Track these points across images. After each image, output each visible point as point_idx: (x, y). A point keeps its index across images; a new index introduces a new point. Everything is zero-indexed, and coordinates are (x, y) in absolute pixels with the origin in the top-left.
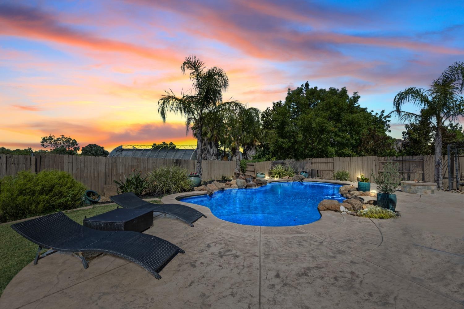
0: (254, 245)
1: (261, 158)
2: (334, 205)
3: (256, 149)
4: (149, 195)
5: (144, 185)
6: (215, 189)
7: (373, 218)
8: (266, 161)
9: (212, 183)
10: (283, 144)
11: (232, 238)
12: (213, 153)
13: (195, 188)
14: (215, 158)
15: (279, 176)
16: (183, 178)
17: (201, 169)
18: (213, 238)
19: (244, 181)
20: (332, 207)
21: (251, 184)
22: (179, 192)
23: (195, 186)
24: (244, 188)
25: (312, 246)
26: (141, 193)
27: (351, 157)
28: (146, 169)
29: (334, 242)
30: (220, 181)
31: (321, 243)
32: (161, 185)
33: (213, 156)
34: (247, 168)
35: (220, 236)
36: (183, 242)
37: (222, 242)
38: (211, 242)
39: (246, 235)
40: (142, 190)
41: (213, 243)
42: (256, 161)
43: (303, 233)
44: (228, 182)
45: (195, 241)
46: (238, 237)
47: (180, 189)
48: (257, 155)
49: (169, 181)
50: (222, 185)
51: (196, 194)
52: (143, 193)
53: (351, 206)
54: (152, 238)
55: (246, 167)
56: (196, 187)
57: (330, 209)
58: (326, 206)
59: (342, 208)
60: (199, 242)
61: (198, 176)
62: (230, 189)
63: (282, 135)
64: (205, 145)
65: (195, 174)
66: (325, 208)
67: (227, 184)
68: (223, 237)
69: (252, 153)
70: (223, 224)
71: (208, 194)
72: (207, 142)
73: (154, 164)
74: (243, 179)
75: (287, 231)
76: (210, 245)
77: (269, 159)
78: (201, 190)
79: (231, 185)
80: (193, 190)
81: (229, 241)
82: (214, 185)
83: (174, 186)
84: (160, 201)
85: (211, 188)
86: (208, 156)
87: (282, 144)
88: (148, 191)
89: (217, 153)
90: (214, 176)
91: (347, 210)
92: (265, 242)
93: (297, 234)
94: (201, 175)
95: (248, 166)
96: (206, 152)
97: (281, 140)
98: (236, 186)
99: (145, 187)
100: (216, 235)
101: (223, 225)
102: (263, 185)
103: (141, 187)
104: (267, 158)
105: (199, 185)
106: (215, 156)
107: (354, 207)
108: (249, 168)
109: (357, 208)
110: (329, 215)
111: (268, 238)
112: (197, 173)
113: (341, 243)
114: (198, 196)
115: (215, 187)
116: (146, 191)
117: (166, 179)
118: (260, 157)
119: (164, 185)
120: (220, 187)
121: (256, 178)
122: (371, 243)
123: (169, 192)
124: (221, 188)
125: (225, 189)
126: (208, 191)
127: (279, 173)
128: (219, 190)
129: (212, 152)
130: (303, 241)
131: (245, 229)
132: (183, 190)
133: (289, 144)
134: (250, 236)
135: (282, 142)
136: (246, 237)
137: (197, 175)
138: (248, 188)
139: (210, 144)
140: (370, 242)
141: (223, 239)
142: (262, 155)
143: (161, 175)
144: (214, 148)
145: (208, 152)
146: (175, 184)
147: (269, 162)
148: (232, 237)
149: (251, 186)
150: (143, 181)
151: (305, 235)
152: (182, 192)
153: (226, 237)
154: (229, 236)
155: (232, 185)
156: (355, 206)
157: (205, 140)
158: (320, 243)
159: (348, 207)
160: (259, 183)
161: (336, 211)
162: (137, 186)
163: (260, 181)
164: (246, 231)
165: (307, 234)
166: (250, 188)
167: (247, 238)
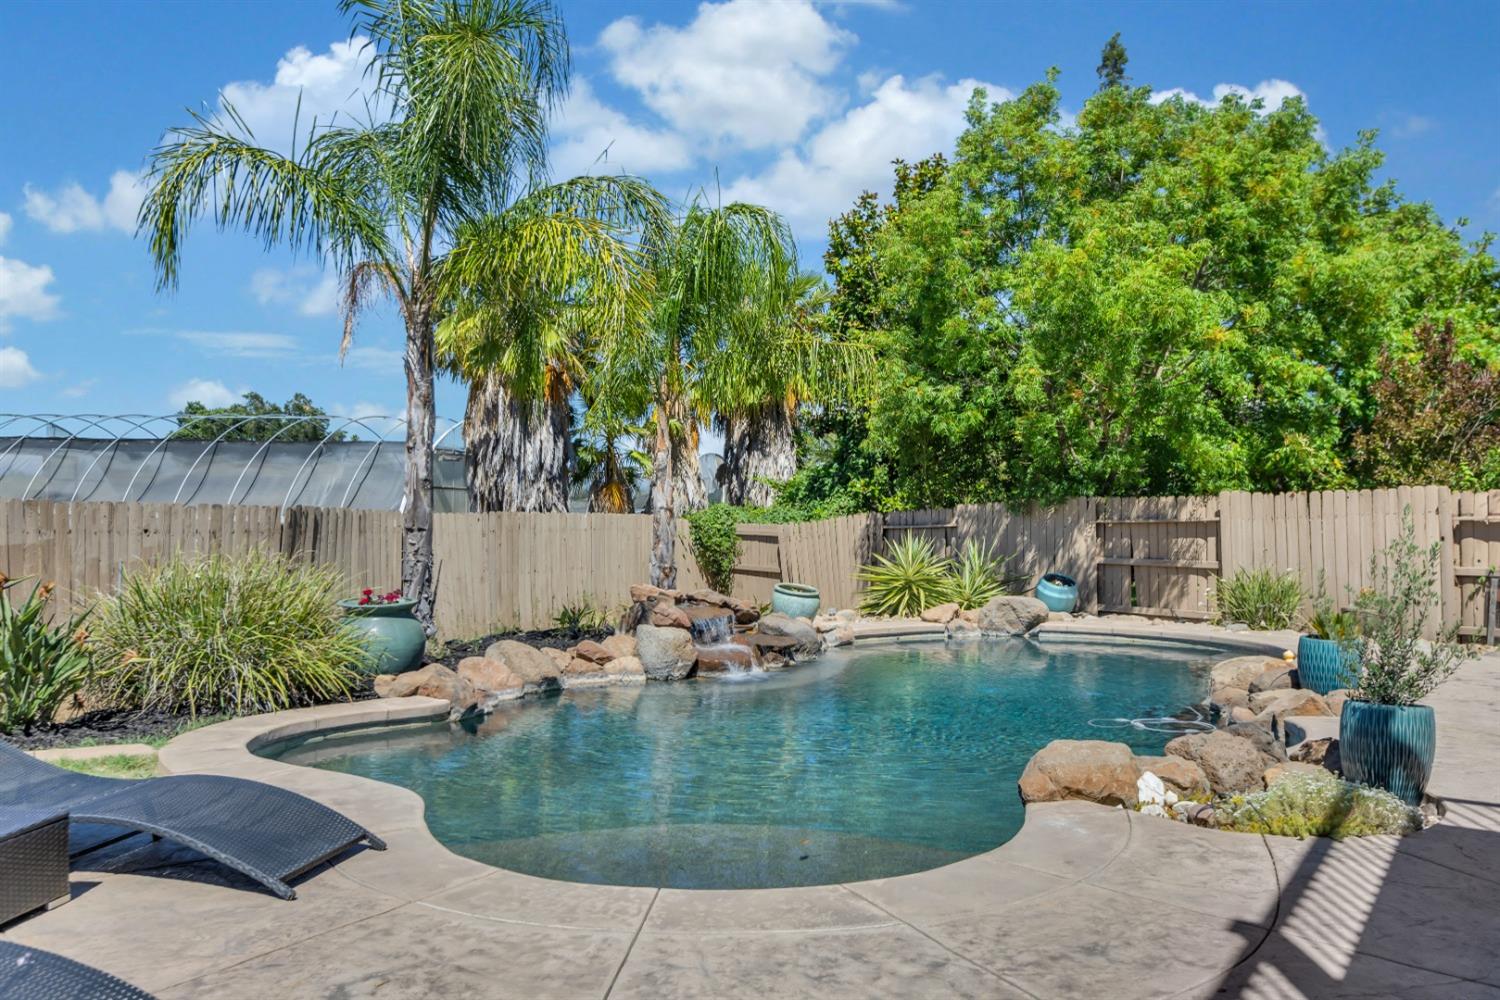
0: (581, 986)
1: (823, 497)
2: (1102, 768)
3: (798, 439)
4: (99, 723)
5: (68, 667)
6: (503, 686)
7: (1284, 834)
8: (855, 510)
9: (490, 650)
10: (936, 417)
11: (481, 952)
12: (541, 466)
13: (382, 682)
14: (553, 497)
15: (908, 605)
16: (309, 625)
17: (427, 568)
18: (379, 954)
19: (684, 634)
20: (1088, 781)
21: (722, 652)
22: (283, 706)
23: (385, 673)
24: (677, 674)
25: (885, 981)
26: (46, 712)
27: (1315, 495)
28: (104, 570)
29: (1009, 958)
30: (537, 638)
31: (937, 966)
32: (171, 668)
33: (542, 485)
34: (738, 554)
35: (423, 942)
36: (206, 979)
37: (420, 974)
38: (359, 973)
39: (559, 932)
40: (54, 697)
41: (367, 978)
42: (794, 512)
43: (871, 919)
44: (586, 645)
45: (274, 973)
46: (513, 946)
47: (288, 688)
48: (803, 477)
49: (221, 642)
50: (551, 660)
51: (383, 718)
52: (64, 713)
53: (1200, 775)
54: (21, 961)
55: (732, 550)
56: (388, 677)
57: (1078, 793)
58: (1060, 773)
59: (1150, 787)
60: (294, 979)
61: (405, 612)
62: (598, 680)
63: (929, 363)
64: (491, 415)
65: (391, 597)
66: (1052, 787)
67: (581, 656)
68: (433, 951)
69: (777, 465)
70: (460, 881)
71: (453, 717)
72: (504, 399)
73: (150, 541)
74: (677, 624)
75: (791, 911)
76: (348, 989)
77: (867, 504)
78: (414, 693)
79: (603, 660)
80: (364, 692)
81: (460, 969)
82: (499, 663)
83: (248, 672)
84: (155, 759)
85: (478, 682)
86: (511, 483)
87: (930, 419)
88: (93, 702)
89: (563, 468)
90: (534, 607)
91: (1172, 797)
92: (646, 968)
93: (835, 923)
94: (432, 603)
95: (743, 545)
96: (497, 459)
97: (922, 390)
98: (633, 663)
99: (68, 682)
100: (402, 938)
101: (457, 884)
102: (799, 657)
103: (49, 682)
104: (856, 495)
105: (416, 660)
106: (550, 481)
107: (1215, 779)
108: (753, 556)
109: (1229, 782)
110: (1060, 822)
111: (672, 948)
112: (400, 593)
113: (1037, 964)
114: (395, 727)
115: (503, 674)
116: (78, 704)
117: (205, 629)
118: (816, 490)
119: (191, 667)
120: (535, 674)
121: (757, 618)
122: (1190, 964)
123: (217, 706)
124: (538, 678)
125: (568, 683)
126: (455, 699)
127: (908, 585)
128: (528, 689)
129: (530, 459)
130: (849, 960)
131: (573, 903)
132: (304, 694)
133: (973, 416)
134: (578, 941)
135: (931, 405)
136: (556, 947)
137: (402, 601)
138: (701, 674)
139: (522, 410)
140: (1189, 957)
141: (433, 958)
142: (828, 481)
143: (176, 606)
144: (544, 433)
145: (507, 458)
146: (258, 660)
147: (862, 519)
148: (485, 946)
149: (718, 667)
150: (59, 642)
151: (872, 931)
152: (296, 703)
153: (451, 950)
154: (471, 943)
155: (609, 659)
156: (1223, 773)
157: (490, 388)
158: (926, 970)
159: (1180, 780)
160: (770, 648)
161: (1110, 800)
162: (21, 672)
163: (781, 633)
164: (569, 915)
165: (888, 927)
166: (717, 674)
167: (559, 952)
